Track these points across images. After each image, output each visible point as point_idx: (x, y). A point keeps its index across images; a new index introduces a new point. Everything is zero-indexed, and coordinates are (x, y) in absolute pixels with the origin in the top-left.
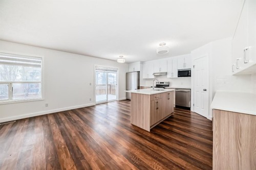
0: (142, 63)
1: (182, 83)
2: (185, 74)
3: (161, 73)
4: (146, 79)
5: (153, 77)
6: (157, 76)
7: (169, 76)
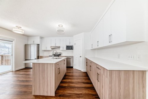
0: (41, 38)
1: (68, 53)
2: (70, 48)
3: (56, 47)
4: (45, 51)
5: (50, 49)
6: (53, 48)
7: (61, 49)
